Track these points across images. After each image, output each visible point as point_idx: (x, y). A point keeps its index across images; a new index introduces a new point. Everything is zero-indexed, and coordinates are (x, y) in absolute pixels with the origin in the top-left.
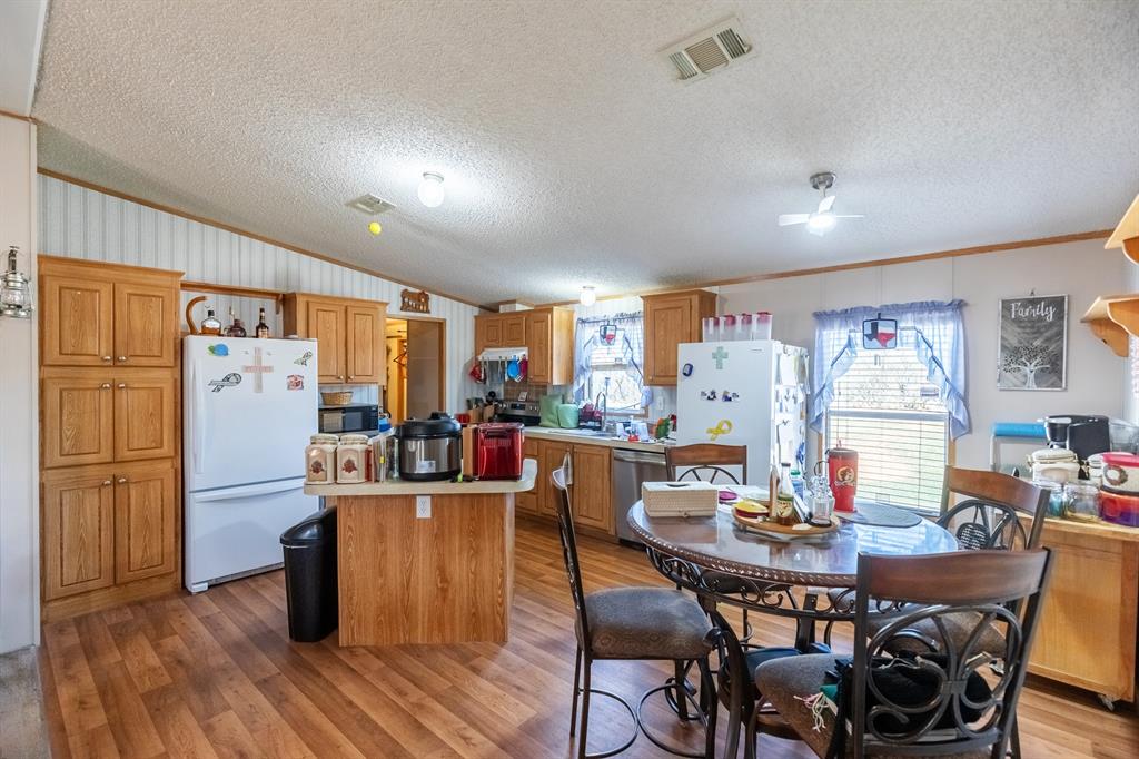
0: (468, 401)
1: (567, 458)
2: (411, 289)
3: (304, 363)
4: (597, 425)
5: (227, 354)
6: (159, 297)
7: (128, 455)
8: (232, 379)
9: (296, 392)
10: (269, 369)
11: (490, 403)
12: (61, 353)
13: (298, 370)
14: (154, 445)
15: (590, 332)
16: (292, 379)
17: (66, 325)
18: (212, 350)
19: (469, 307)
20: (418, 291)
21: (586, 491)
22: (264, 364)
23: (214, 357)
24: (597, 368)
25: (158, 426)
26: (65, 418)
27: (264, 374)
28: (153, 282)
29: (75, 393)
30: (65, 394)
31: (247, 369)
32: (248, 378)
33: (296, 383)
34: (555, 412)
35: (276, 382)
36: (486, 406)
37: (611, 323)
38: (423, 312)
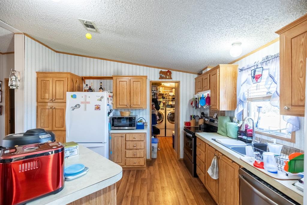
0: (191, 116)
1: (214, 161)
2: (163, 70)
3: (100, 100)
4: (249, 139)
5: (76, 98)
6: (63, 81)
7: (55, 129)
8: (77, 106)
9: (98, 111)
10: (89, 103)
11: (202, 118)
12: (41, 99)
13: (98, 103)
14: (61, 126)
15: (246, 76)
16: (96, 106)
17: (42, 91)
18: (72, 96)
19: (192, 75)
20: (167, 71)
21: (225, 190)
22: (87, 101)
23: (72, 99)
24: (252, 100)
25: (62, 120)
26: (42, 117)
27: (87, 105)
28: (62, 76)
29: (44, 110)
30: (42, 110)
31: (82, 103)
32: (82, 106)
33: (98, 108)
34: (224, 126)
35: (91, 107)
36: (200, 119)
37: (260, 66)
38: (169, 79)
